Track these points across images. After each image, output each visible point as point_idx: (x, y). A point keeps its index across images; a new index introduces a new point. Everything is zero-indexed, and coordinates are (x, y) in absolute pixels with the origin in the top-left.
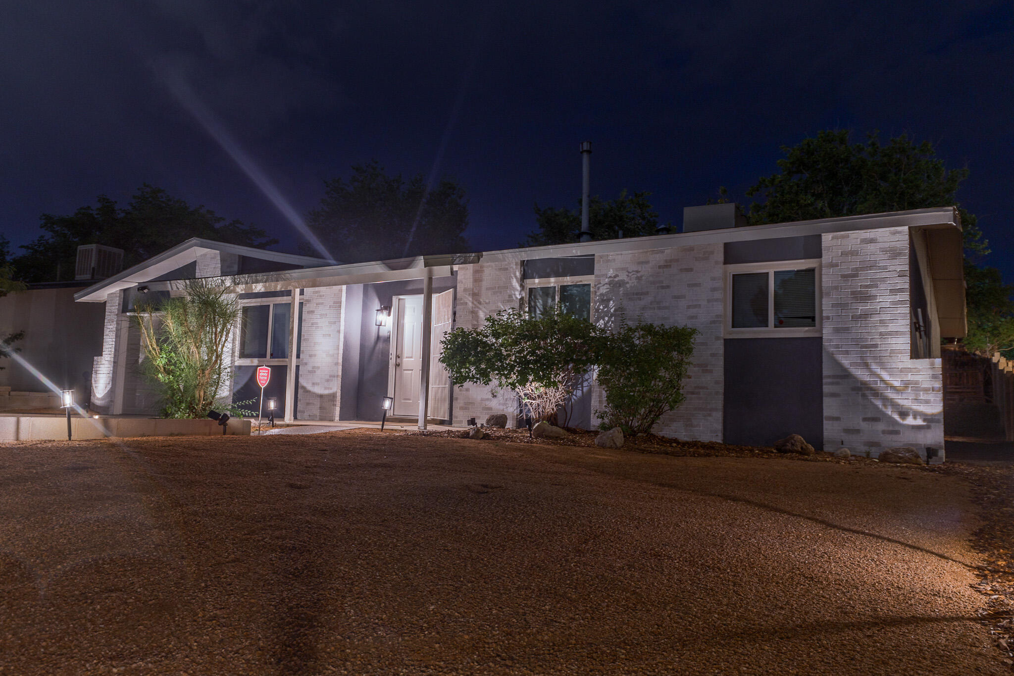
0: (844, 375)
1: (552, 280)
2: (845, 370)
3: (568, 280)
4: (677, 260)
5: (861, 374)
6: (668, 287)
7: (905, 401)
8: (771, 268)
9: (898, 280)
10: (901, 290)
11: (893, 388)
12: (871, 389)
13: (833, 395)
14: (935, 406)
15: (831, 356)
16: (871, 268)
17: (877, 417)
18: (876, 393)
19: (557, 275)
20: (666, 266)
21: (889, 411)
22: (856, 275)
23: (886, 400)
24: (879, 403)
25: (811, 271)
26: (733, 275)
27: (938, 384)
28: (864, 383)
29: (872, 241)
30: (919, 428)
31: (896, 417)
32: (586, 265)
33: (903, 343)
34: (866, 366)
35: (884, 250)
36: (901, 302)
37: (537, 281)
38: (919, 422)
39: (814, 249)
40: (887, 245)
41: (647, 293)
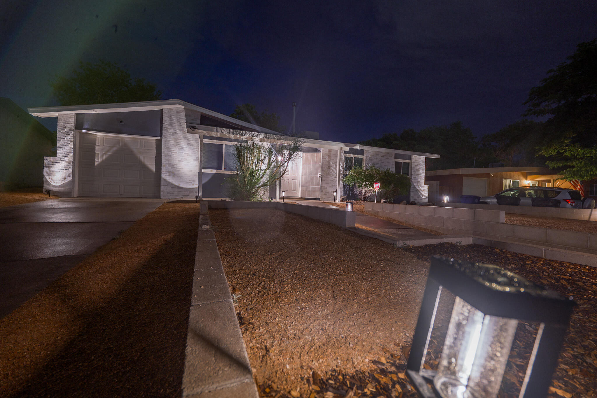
0: (415, 188)
1: (352, 155)
2: (415, 186)
3: (356, 156)
4: (385, 156)
5: (417, 188)
6: (383, 162)
7: (423, 193)
8: (402, 161)
9: (423, 168)
10: (424, 170)
11: (422, 190)
12: (419, 191)
13: (413, 192)
14: (427, 195)
15: (413, 183)
16: (419, 164)
17: (419, 197)
18: (419, 192)
19: (353, 154)
20: (383, 157)
21: (421, 195)
22: (417, 166)
23: (421, 193)
24: (419, 194)
25: (409, 163)
26: (396, 162)
27: (428, 190)
28: (418, 189)
29: (420, 158)
30: (425, 199)
31: (422, 196)
32: (362, 152)
33: (423, 181)
34: (418, 185)
35: (422, 161)
36: (424, 173)
37: (347, 154)
38: (425, 198)
39: (410, 158)
40: (422, 160)
41: (378, 163)
